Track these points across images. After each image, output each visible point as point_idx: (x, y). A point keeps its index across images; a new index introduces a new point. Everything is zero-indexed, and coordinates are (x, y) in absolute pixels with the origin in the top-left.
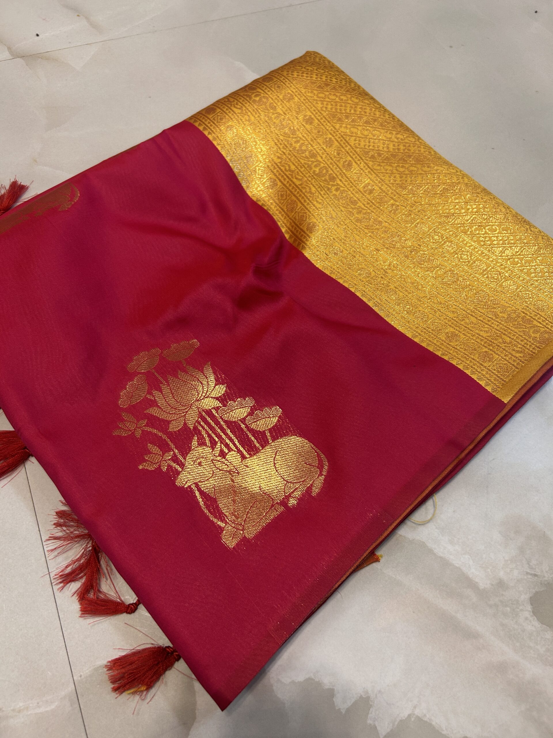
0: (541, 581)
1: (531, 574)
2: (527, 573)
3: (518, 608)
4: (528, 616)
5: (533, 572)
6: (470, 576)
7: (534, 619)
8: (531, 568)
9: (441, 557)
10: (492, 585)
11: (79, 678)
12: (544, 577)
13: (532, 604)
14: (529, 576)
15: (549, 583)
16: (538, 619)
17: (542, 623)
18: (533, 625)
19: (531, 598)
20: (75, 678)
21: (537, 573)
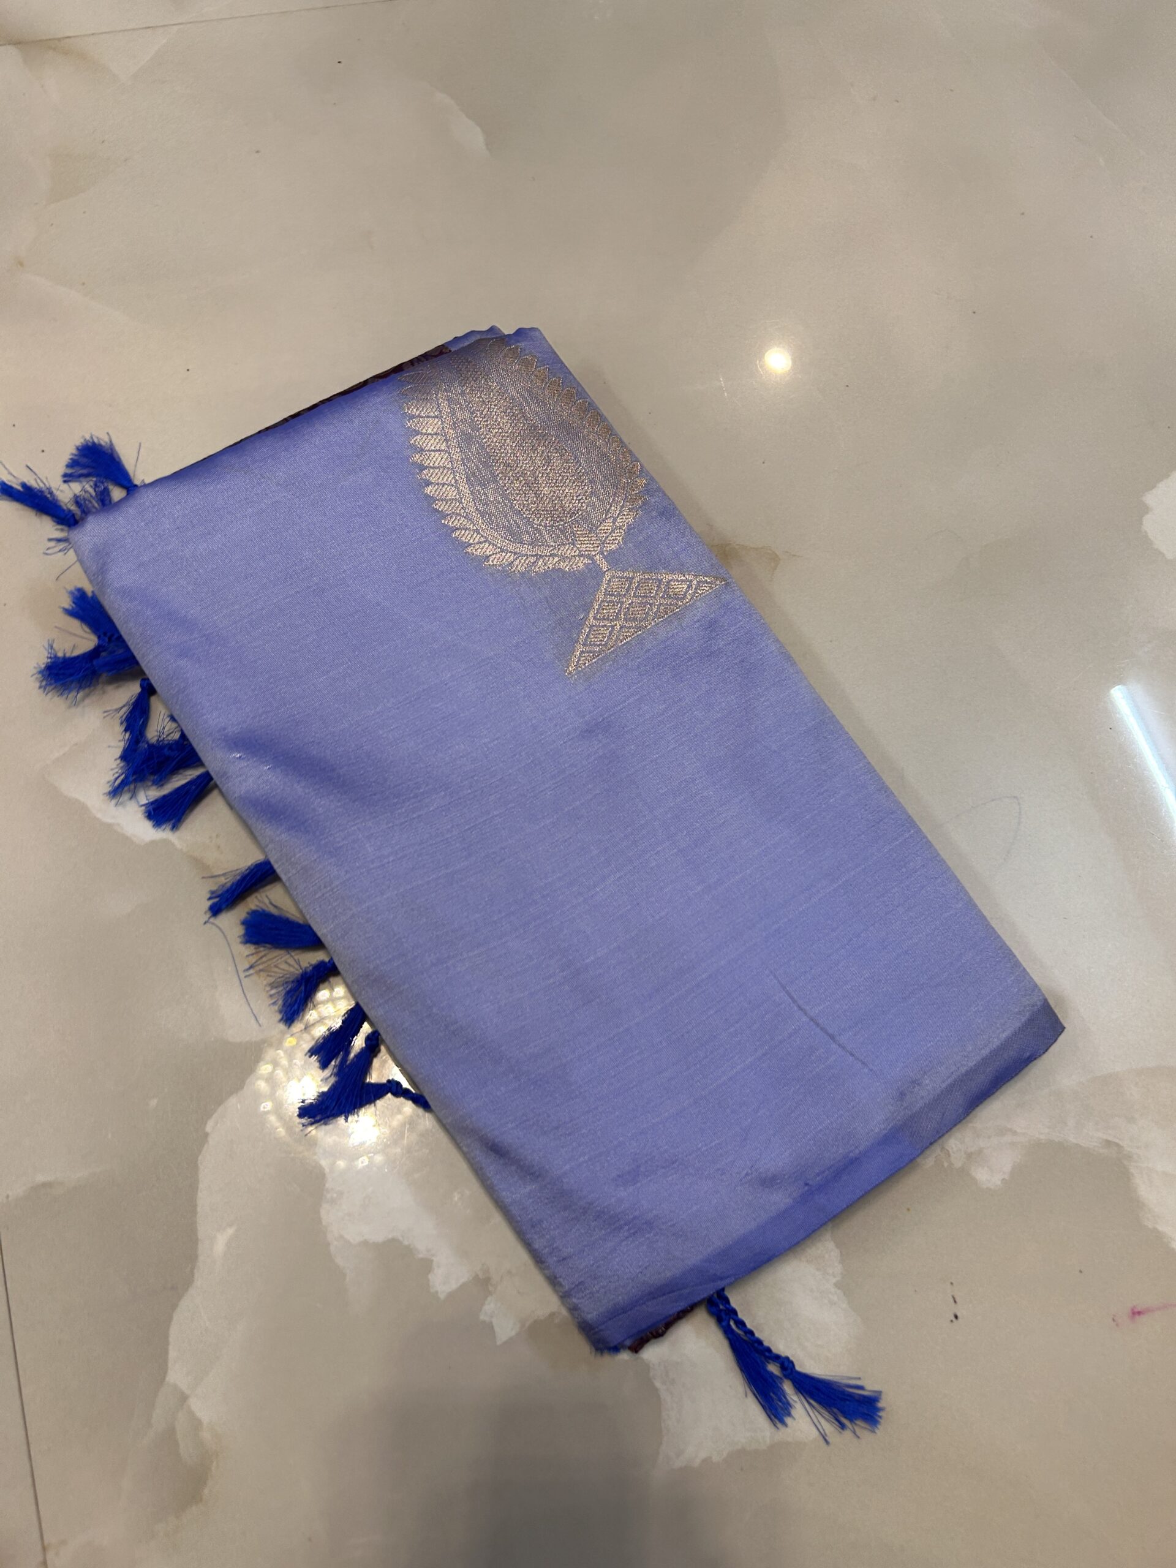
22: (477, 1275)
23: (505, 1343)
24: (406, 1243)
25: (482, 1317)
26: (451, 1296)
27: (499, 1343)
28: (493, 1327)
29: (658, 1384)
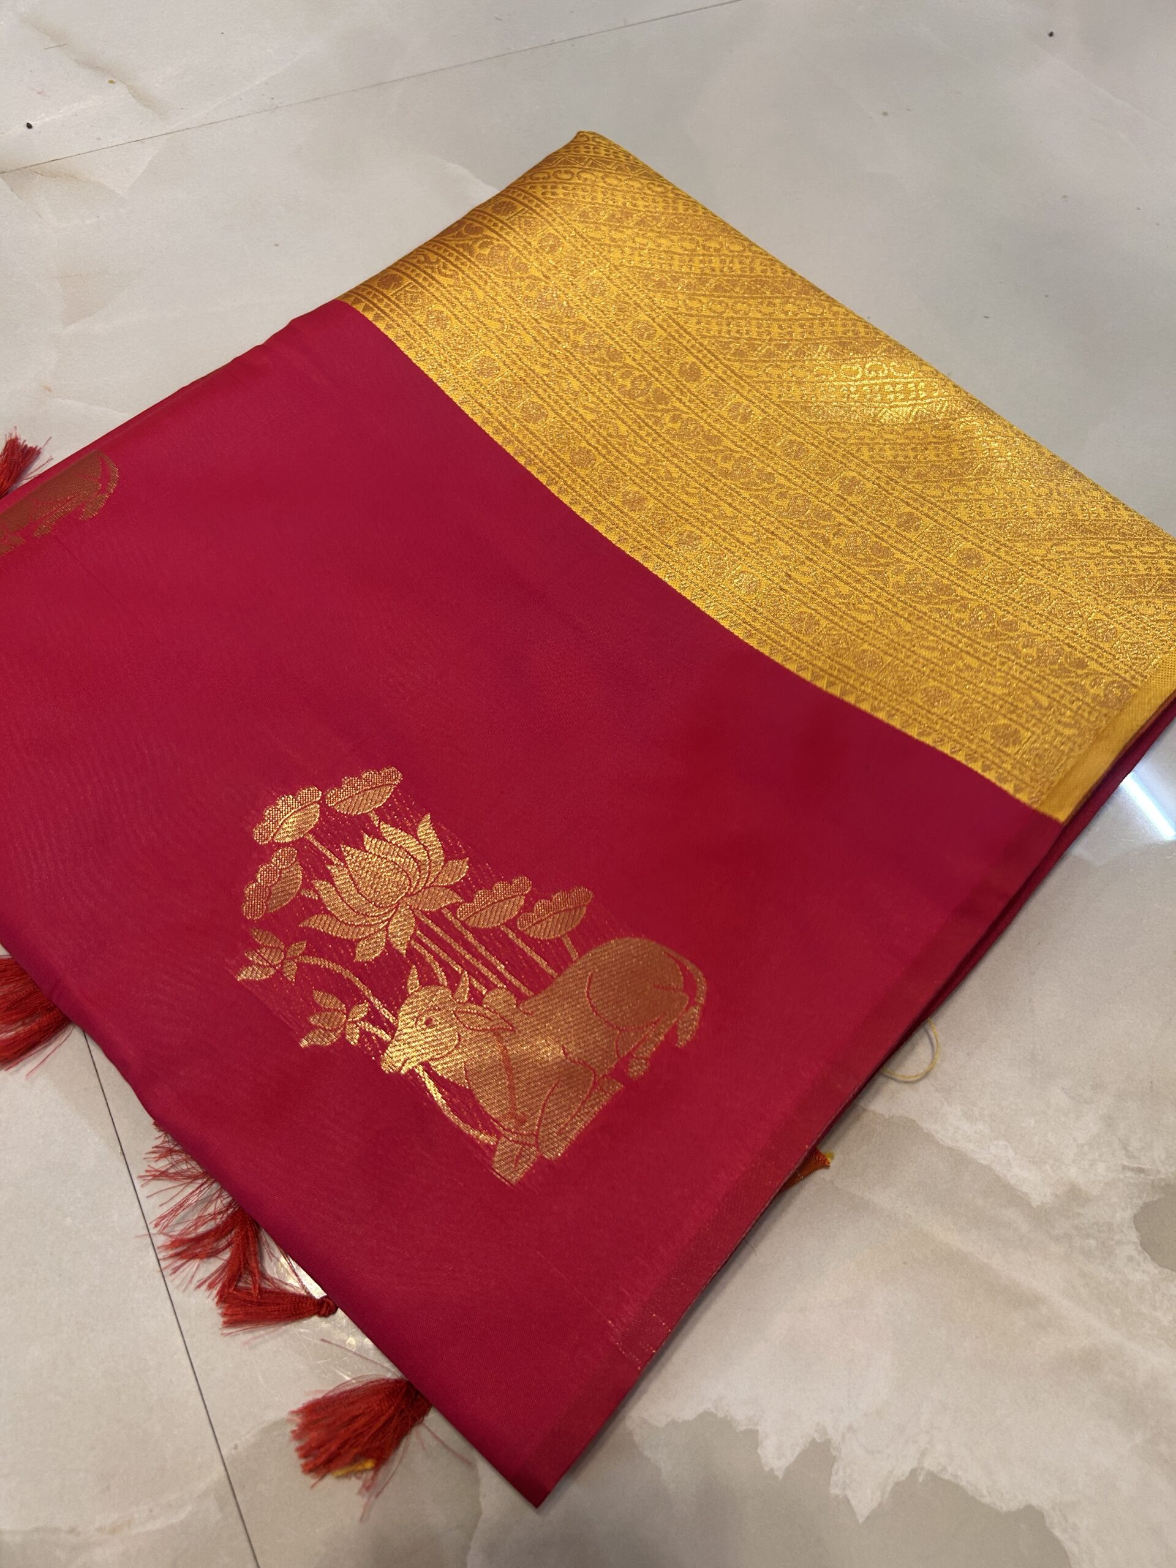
0: (1153, 1181)
1: (1132, 1169)
2: (1124, 1168)
3: (1112, 1240)
4: (1134, 1253)
5: (1136, 1165)
6: (1013, 1182)
7: (1145, 1259)
8: (1130, 1156)
9: (950, 1149)
10: (1056, 1196)
11: (234, 1452)
12: (1159, 1172)
13: (1137, 1229)
14: (1129, 1174)
15: (1167, 1185)
16: (1153, 1259)
17: (1160, 1265)
18: (1144, 1271)
19: (1135, 1216)
20: (223, 1453)
21: (1143, 1167)
22: (814, 1440)
23: (868, 1518)
24: (721, 1415)
25: (835, 1491)
26: (788, 1471)
27: (861, 1520)
28: (848, 1501)
29: (1057, 1533)
